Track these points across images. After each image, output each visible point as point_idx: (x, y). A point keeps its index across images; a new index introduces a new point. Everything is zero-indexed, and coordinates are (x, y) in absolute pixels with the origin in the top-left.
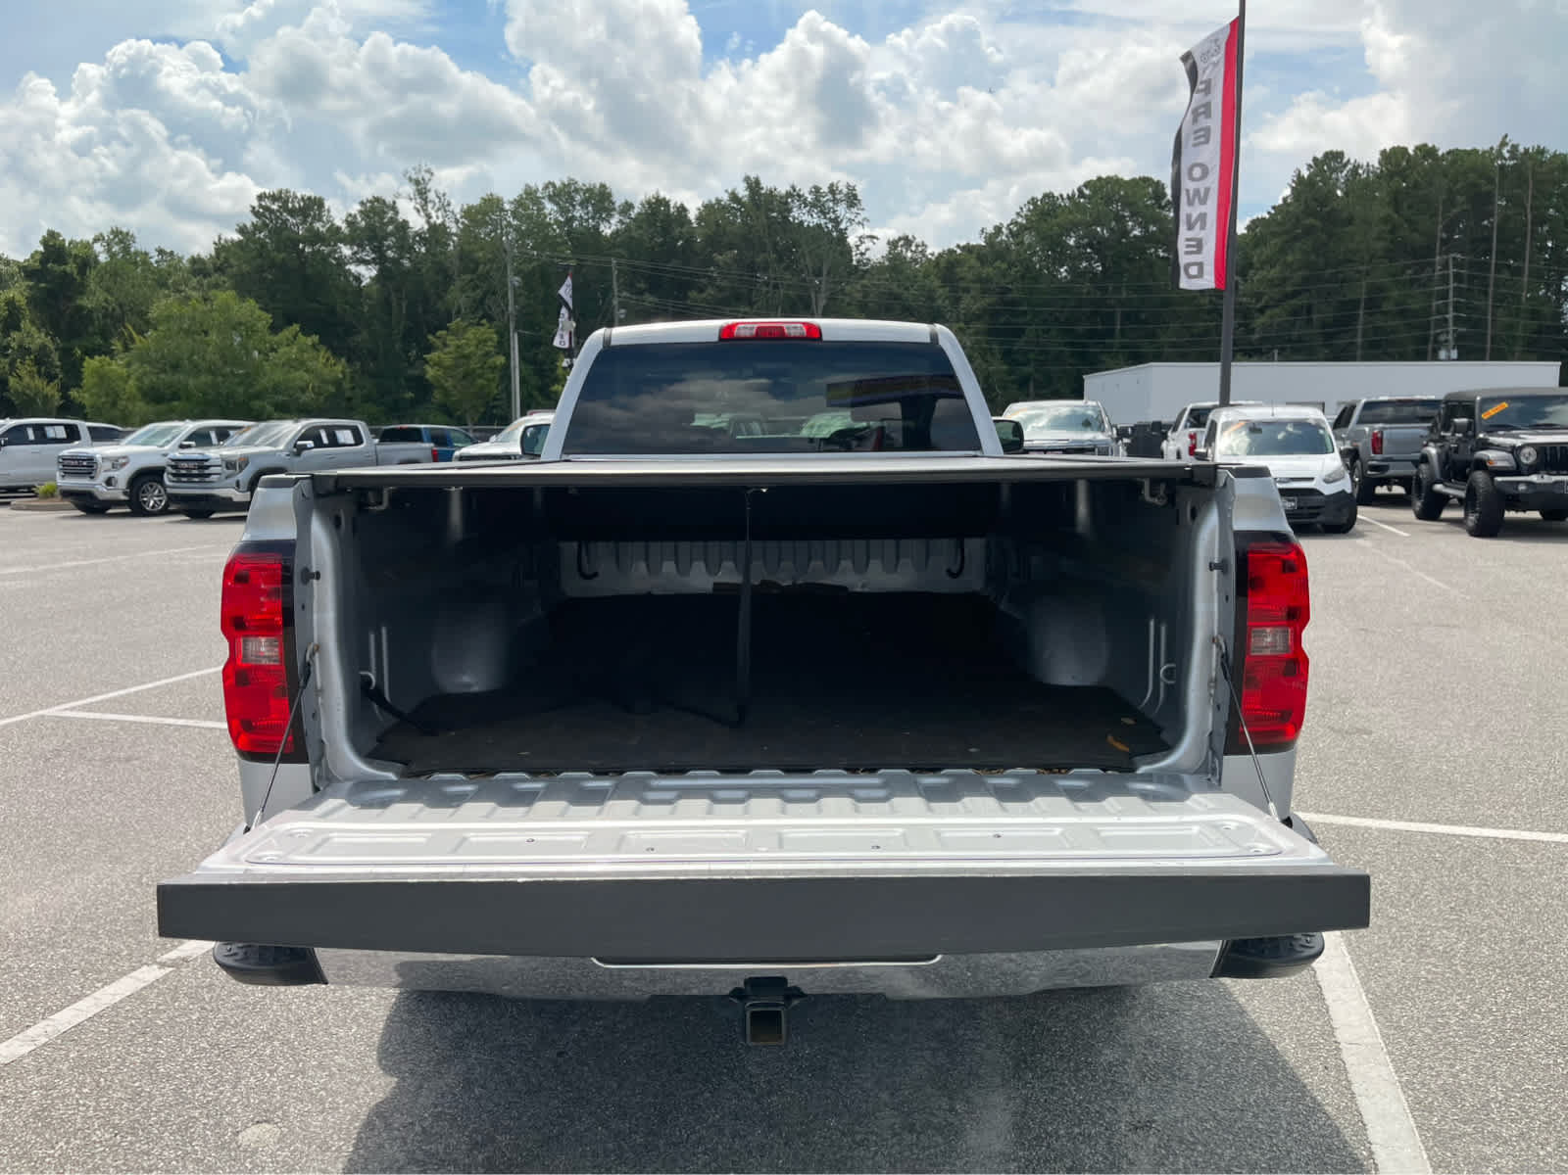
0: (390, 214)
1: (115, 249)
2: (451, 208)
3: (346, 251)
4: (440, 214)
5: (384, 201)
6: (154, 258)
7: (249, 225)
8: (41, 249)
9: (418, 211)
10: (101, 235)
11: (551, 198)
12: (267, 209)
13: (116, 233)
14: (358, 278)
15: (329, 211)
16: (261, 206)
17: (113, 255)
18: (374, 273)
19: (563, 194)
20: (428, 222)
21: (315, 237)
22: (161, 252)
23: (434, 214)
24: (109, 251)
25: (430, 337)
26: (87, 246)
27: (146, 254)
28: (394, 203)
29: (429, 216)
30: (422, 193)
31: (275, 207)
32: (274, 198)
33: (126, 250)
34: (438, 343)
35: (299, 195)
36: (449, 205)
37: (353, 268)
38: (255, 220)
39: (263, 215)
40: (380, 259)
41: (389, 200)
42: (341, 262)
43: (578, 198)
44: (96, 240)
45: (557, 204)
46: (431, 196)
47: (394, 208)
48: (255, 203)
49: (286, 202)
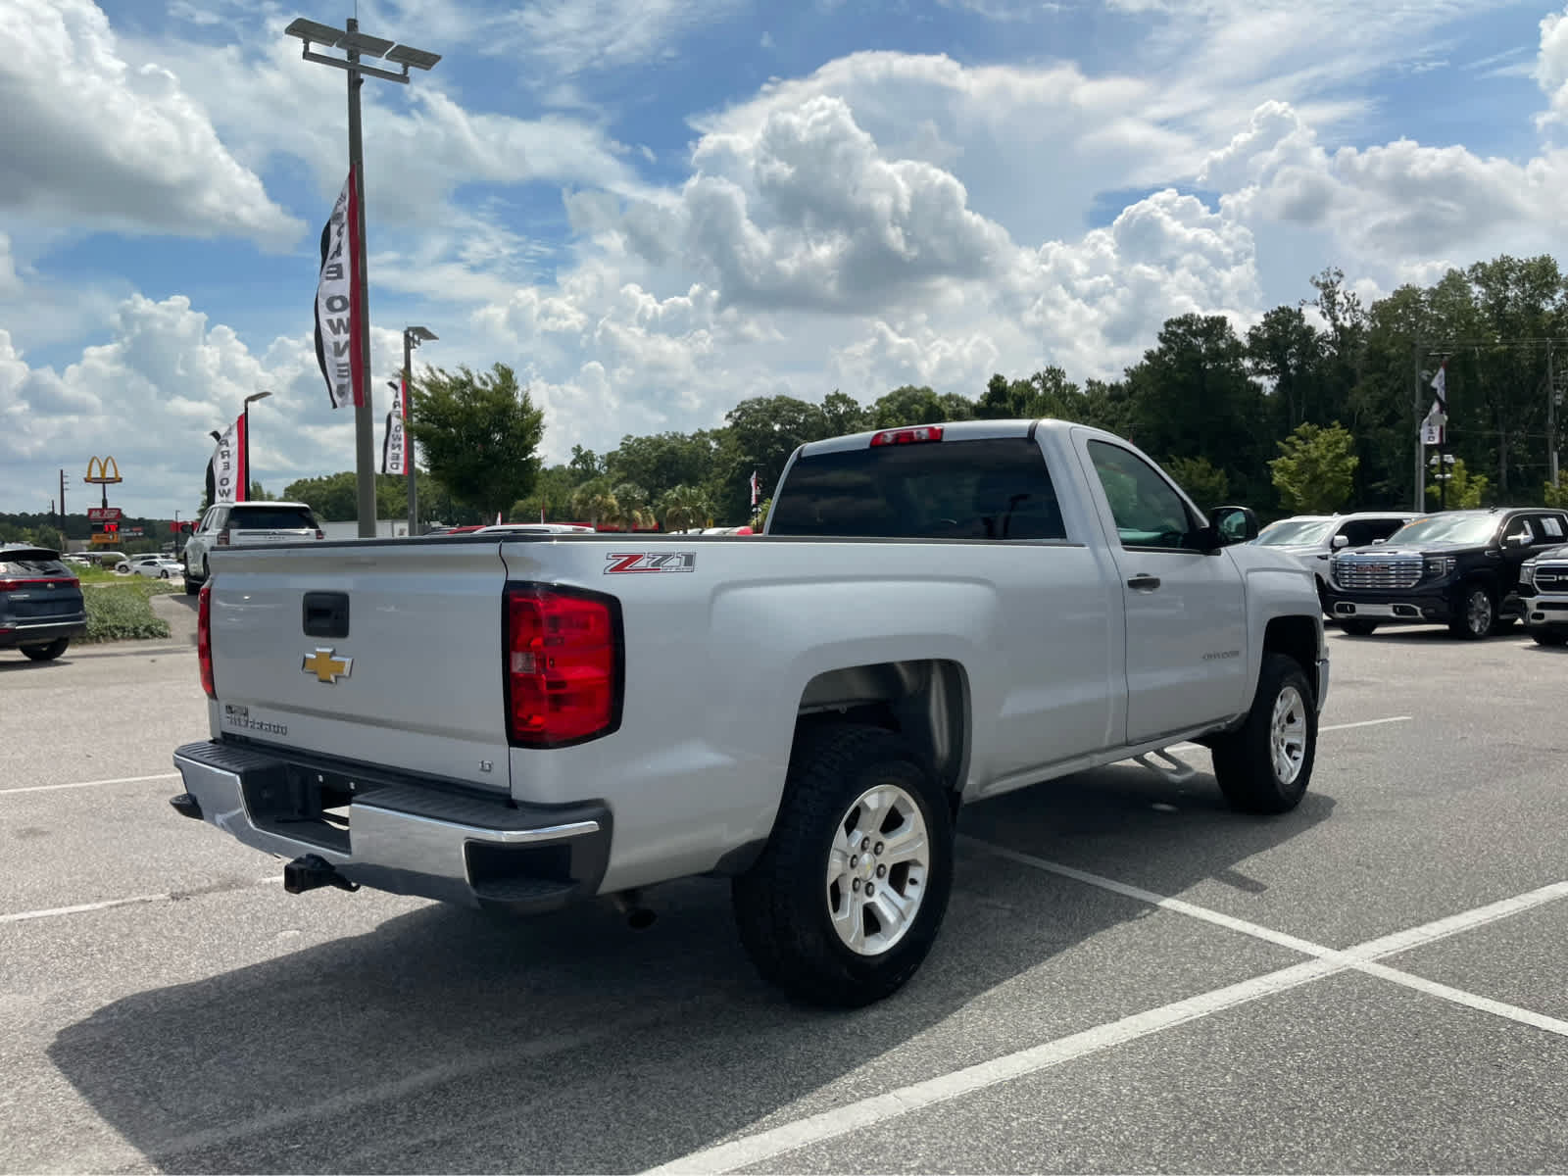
0: (1295, 322)
1: (1049, 384)
2: (1360, 308)
3: (1248, 363)
4: (1347, 316)
5: (1290, 310)
6: (1083, 389)
7: (1156, 350)
8: (988, 390)
9: (1324, 315)
10: (1039, 374)
11: (1478, 281)
12: (1174, 333)
13: (1050, 371)
14: (1258, 388)
15: (1231, 328)
16: (1167, 332)
17: (1047, 390)
18: (1275, 382)
19: (1495, 274)
20: (1334, 325)
21: (1216, 355)
22: (1090, 383)
23: (1341, 316)
24: (1044, 386)
25: (1279, 443)
26: (1027, 385)
27: (1074, 386)
28: (1300, 310)
29: (1335, 319)
30: (1330, 297)
31: (1180, 331)
32: (1179, 323)
33: (1057, 384)
34: (1287, 448)
35: (1203, 317)
36: (1358, 304)
37: (1254, 379)
38: (1161, 345)
39: (1170, 340)
40: (1282, 369)
41: (1295, 308)
42: (1242, 375)
43: (1512, 276)
44: (1034, 379)
45: (1487, 286)
46: (1340, 298)
47: (1299, 315)
48: (1163, 330)
49: (1191, 325)
